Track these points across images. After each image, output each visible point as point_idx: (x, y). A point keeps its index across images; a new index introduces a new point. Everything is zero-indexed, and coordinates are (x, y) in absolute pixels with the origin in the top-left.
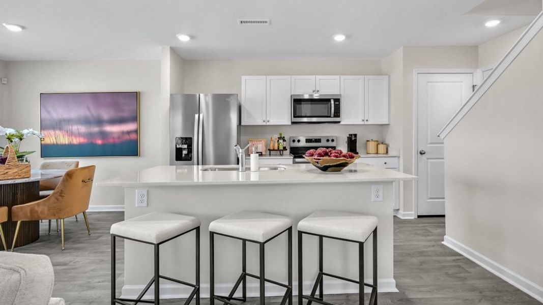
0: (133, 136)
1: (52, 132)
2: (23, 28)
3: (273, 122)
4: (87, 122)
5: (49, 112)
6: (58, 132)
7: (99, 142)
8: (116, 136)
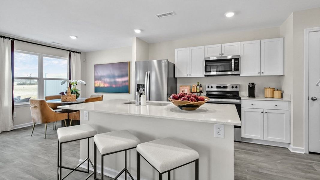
0: (127, 83)
1: (98, 81)
2: (77, 37)
3: (193, 75)
4: (109, 77)
5: (97, 73)
6: (100, 81)
7: (114, 86)
8: (120, 83)
